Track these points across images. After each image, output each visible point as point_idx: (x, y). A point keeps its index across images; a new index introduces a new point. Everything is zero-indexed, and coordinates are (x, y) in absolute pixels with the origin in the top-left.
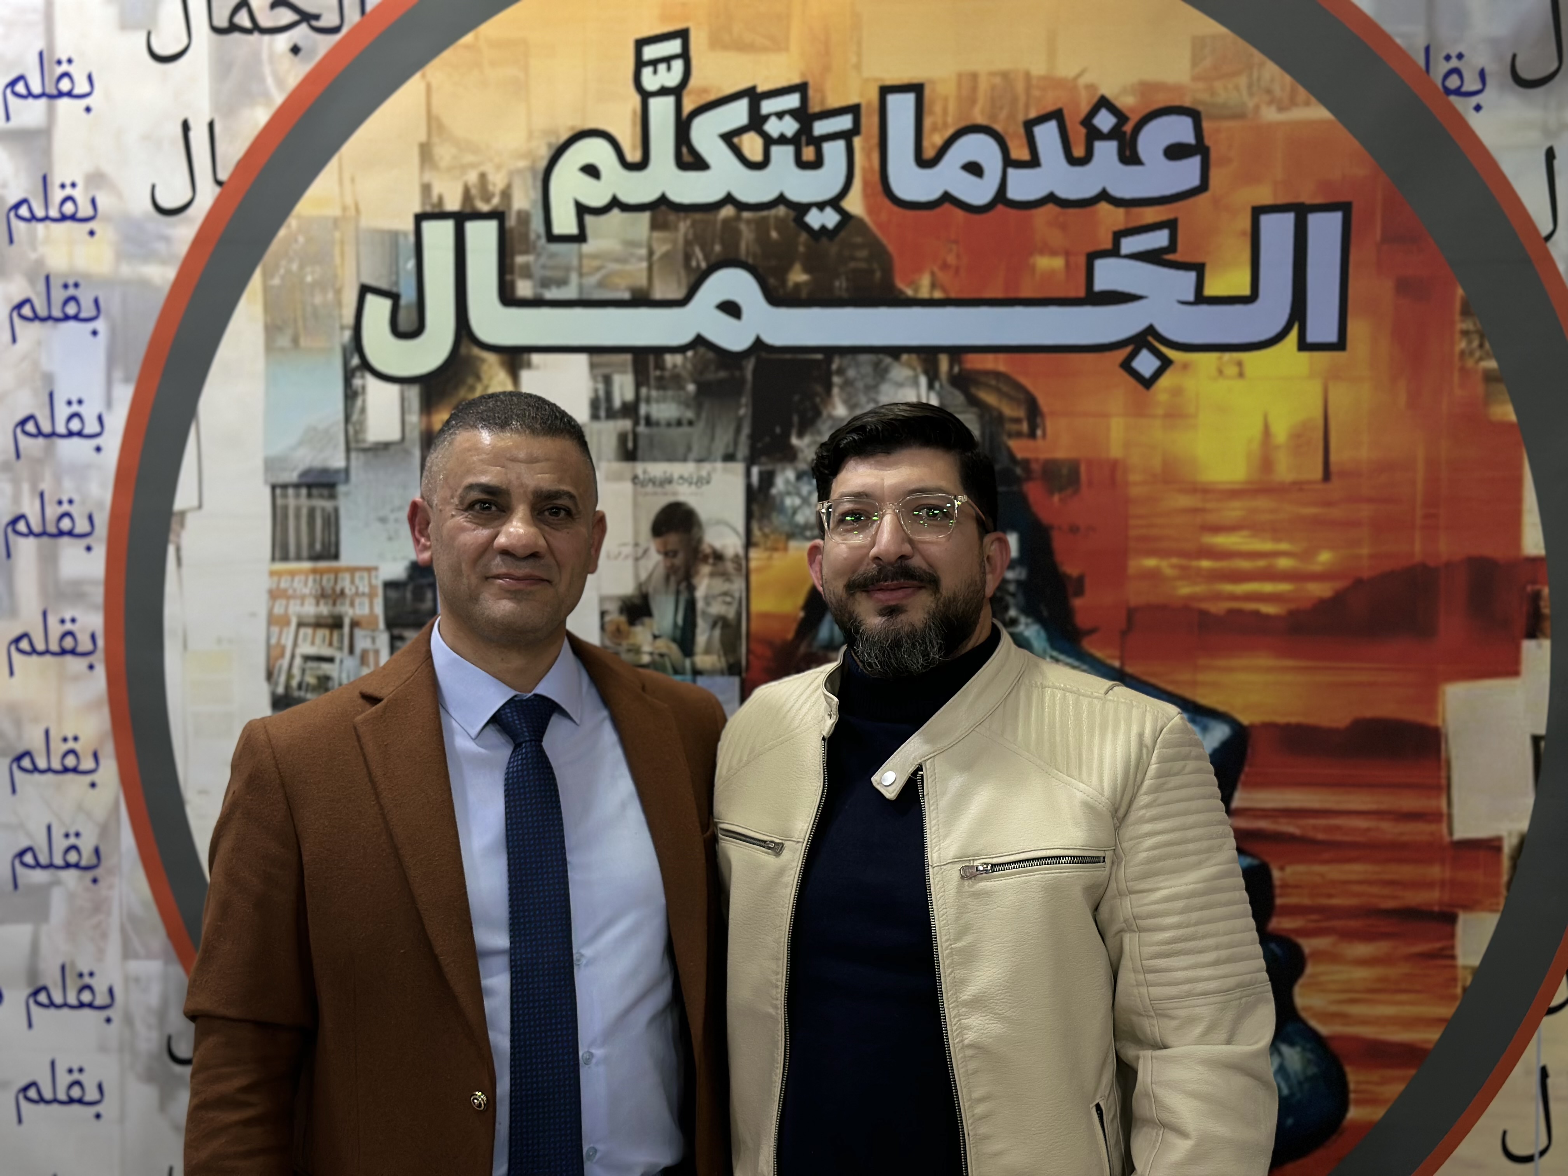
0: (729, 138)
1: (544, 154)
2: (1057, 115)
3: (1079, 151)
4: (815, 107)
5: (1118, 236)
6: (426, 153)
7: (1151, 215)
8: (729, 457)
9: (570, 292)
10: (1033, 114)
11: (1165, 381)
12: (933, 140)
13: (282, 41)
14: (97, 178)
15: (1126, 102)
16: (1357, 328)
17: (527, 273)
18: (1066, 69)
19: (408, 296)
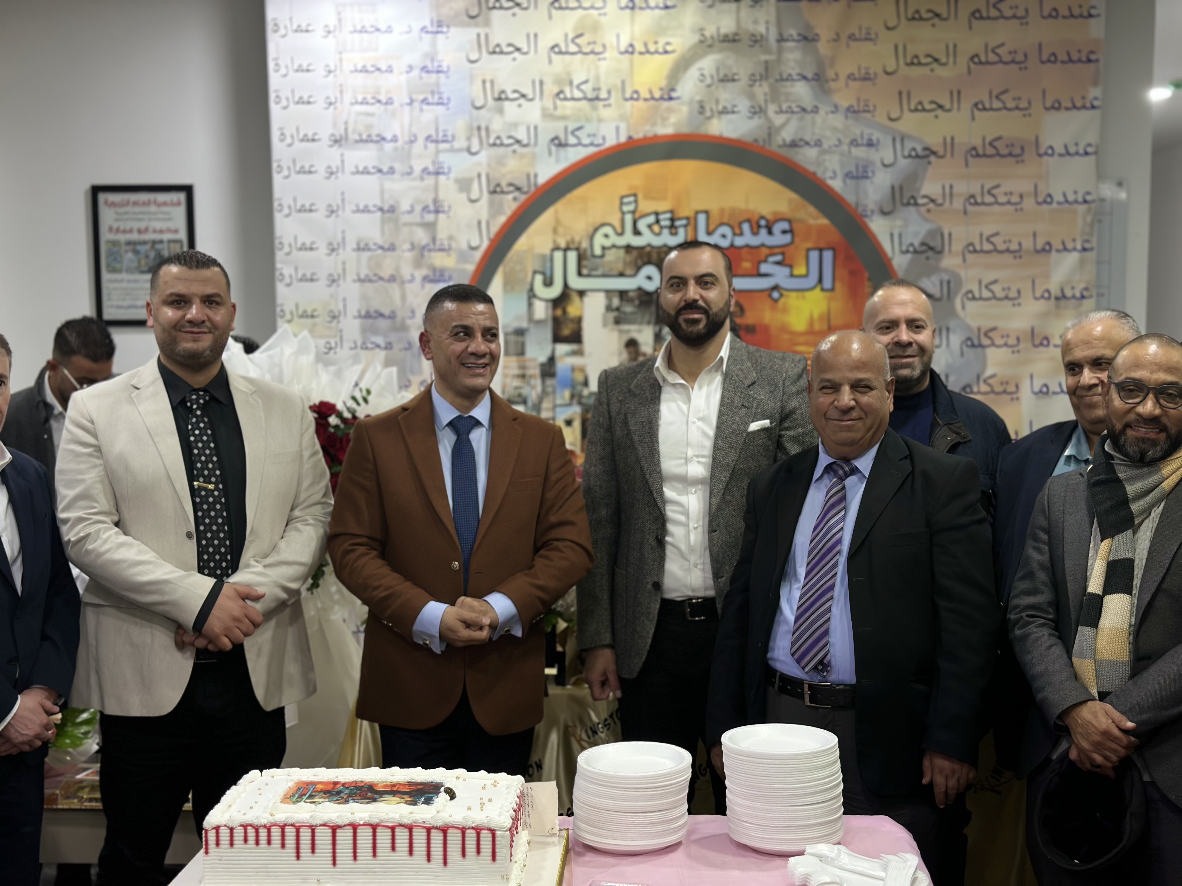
0: (650, 226)
1: (591, 230)
2: (749, 221)
3: (755, 230)
4: (676, 216)
5: (767, 256)
6: (555, 231)
7: (777, 250)
8: (649, 323)
9: (599, 272)
10: (741, 219)
11: (782, 301)
12: (712, 227)
13: (510, 197)
14: (451, 238)
15: (770, 217)
16: (838, 285)
17: (586, 267)
18: (751, 206)
19: (548, 273)
